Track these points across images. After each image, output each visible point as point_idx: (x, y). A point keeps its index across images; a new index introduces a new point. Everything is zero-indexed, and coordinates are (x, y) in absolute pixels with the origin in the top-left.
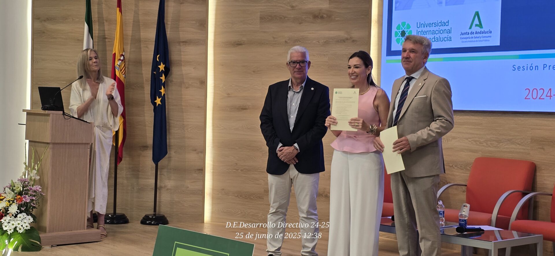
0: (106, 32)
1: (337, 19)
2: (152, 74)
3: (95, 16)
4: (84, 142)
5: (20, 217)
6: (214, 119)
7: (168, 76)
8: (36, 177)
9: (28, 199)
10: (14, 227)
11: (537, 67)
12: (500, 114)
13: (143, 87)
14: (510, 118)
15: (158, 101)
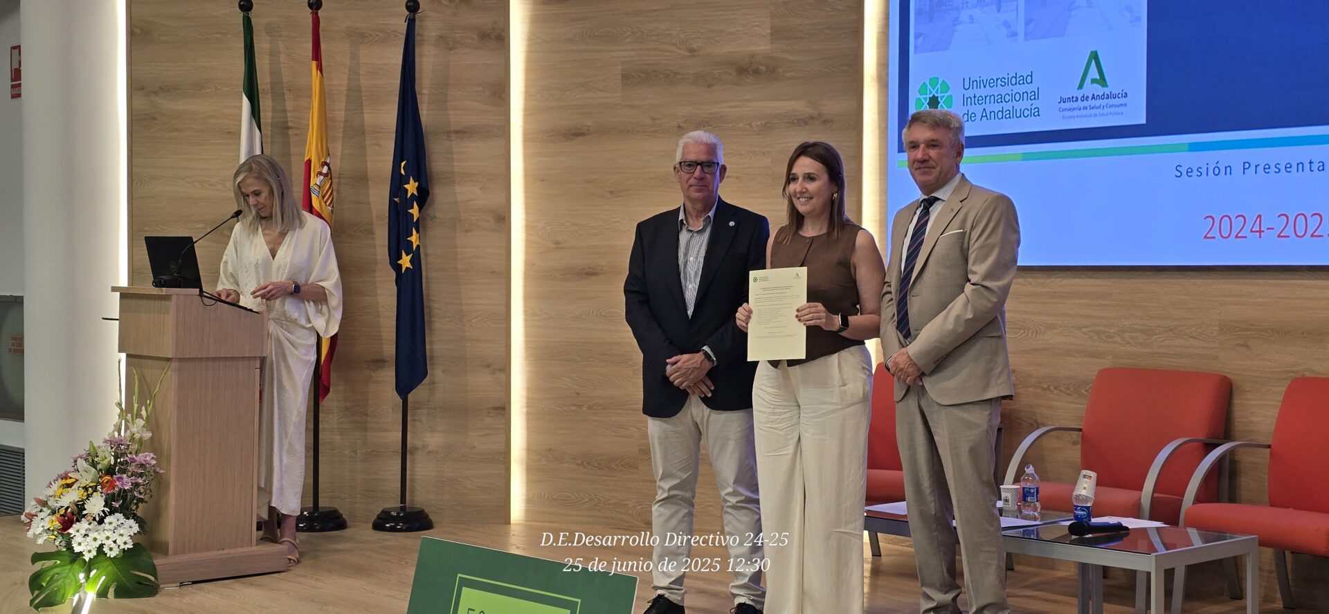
0: (289, 114)
1: (788, 75)
2: (392, 204)
3: (263, 80)
4: (247, 355)
5: (110, 523)
6: (527, 297)
7: (425, 206)
8: (144, 435)
9: (126, 483)
10: (97, 544)
11: (1228, 169)
12: (1151, 273)
13: (370, 232)
14: (1172, 281)
15: (406, 262)
